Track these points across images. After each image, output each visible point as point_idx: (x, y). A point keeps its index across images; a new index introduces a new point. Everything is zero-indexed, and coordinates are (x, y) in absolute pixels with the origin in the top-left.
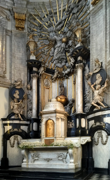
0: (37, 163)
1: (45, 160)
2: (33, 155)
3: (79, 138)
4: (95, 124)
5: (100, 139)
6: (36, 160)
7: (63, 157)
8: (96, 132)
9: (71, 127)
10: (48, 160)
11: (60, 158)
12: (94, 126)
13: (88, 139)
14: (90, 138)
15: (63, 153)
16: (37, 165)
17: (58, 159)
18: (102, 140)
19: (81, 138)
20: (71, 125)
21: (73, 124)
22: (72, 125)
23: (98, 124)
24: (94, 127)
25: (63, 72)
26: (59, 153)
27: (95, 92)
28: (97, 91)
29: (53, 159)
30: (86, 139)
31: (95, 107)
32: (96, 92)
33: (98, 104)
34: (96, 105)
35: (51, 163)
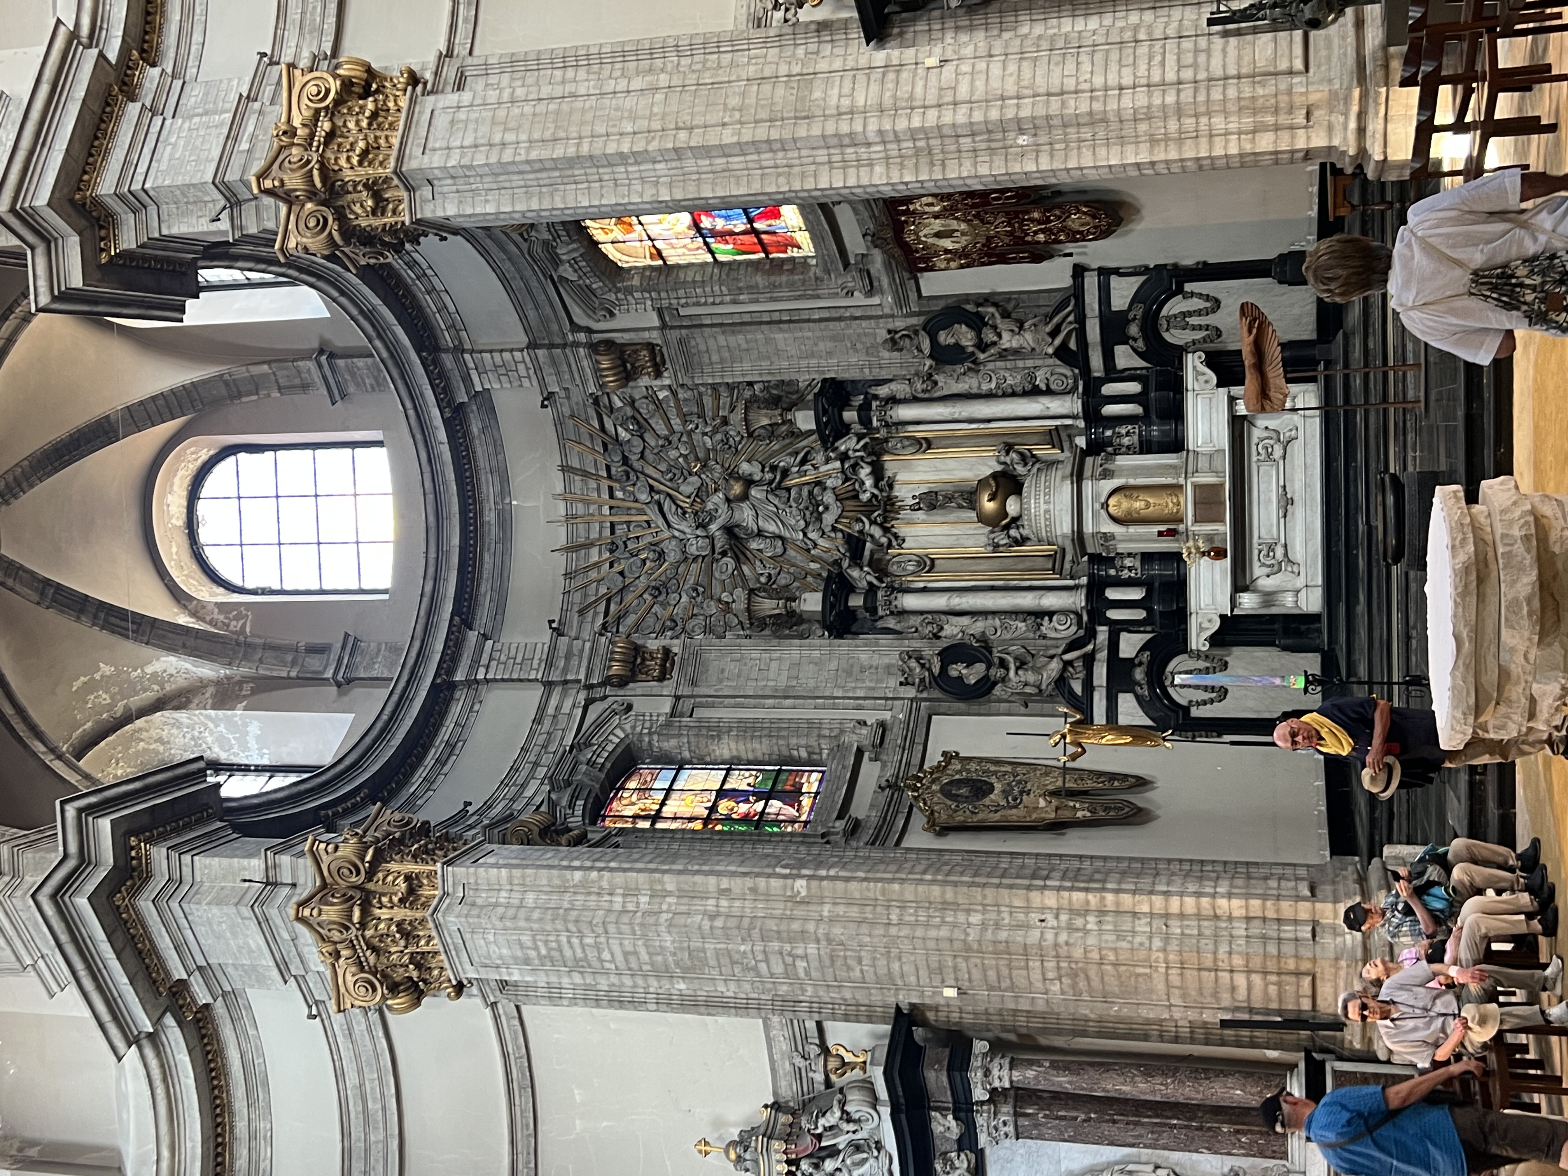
0: (1298, 552)
1: (1285, 516)
2: (1264, 565)
3: (1190, 394)
4: (1135, 340)
5: (1193, 321)
6: (1286, 554)
7: (1272, 442)
8: (1167, 336)
9: (1136, 438)
10: (1286, 502)
11: (1278, 452)
12: (1140, 345)
13: (1193, 363)
14: (1190, 356)
15: (1255, 440)
16: (1310, 544)
17: (1281, 462)
18: (1199, 313)
19: (1190, 387)
20: (1126, 441)
21: (1123, 431)
22: (1128, 434)
23: (1134, 330)
24: (1146, 345)
25: (865, 497)
26: (1254, 458)
27: (1007, 345)
28: (1006, 336)
29: (1281, 483)
30: (1194, 367)
31: (1064, 344)
32: (1008, 341)
33: (1053, 334)
34: (1058, 341)
35: (1296, 489)
